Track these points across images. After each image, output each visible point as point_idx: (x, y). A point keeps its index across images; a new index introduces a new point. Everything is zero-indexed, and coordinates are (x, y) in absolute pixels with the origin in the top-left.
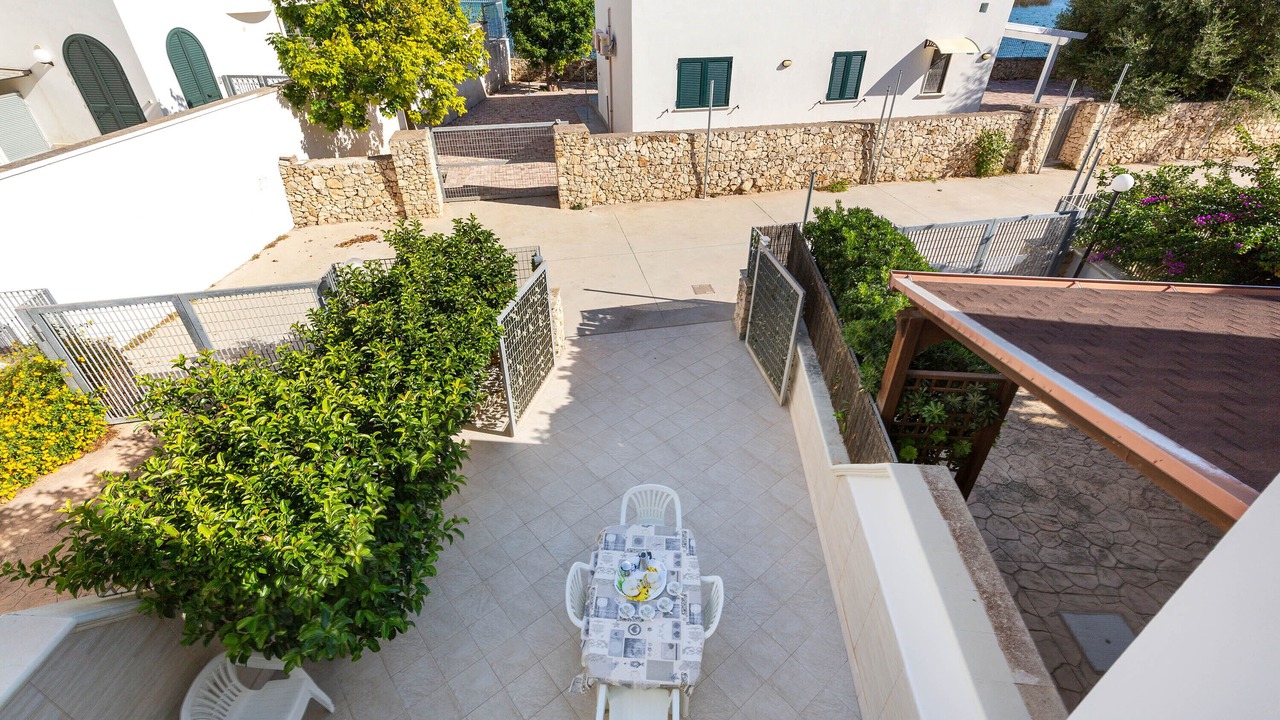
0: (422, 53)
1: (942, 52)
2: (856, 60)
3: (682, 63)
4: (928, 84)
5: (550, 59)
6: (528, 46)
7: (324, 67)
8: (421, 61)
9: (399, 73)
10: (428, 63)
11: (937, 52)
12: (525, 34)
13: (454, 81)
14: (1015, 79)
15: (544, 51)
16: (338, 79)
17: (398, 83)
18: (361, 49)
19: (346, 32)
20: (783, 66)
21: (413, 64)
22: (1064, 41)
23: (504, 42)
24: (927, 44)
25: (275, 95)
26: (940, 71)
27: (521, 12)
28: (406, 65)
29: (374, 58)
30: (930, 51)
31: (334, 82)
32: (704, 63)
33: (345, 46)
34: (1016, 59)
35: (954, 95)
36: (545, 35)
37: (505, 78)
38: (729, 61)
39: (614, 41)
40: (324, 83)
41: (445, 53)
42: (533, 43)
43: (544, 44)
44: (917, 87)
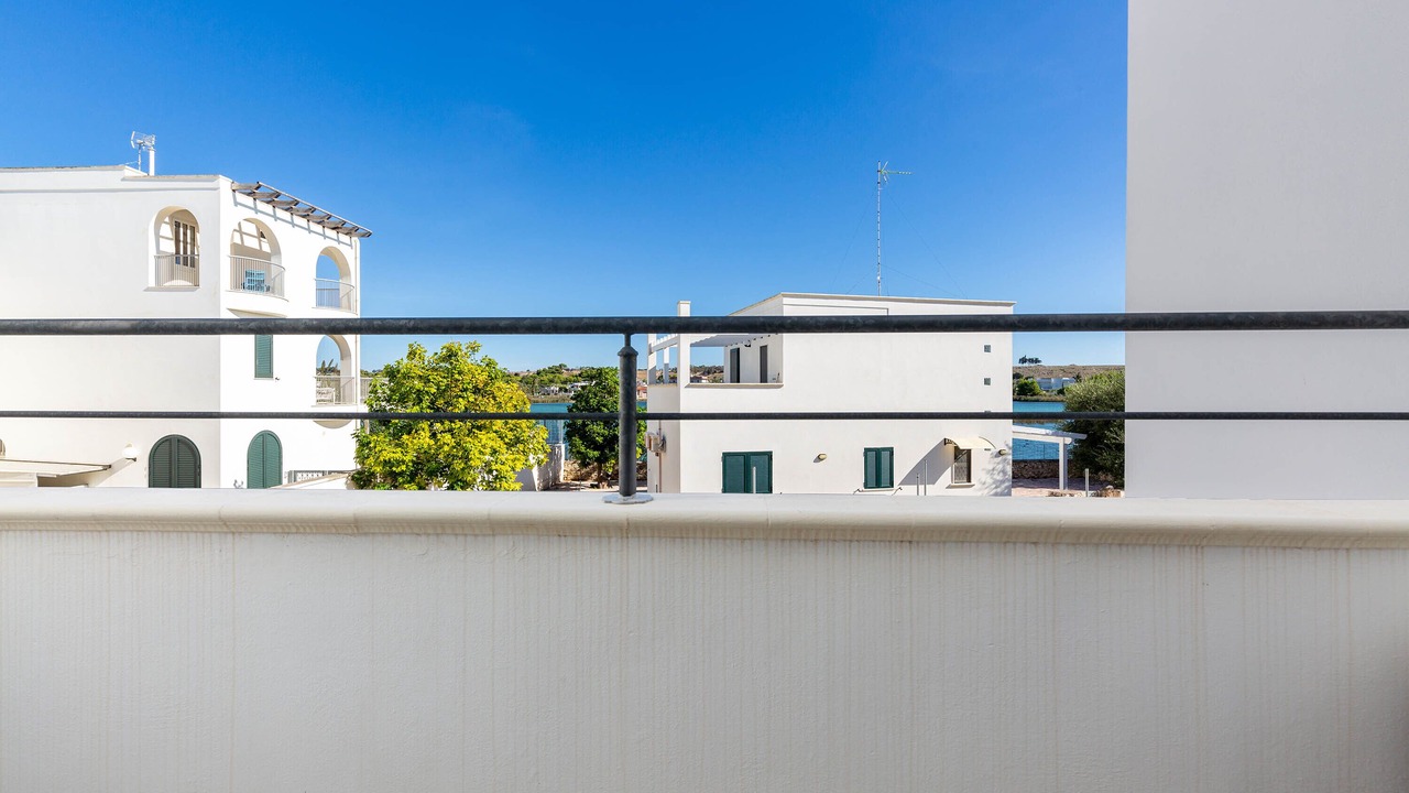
0: (491, 443)
1: (961, 448)
2: (885, 455)
3: (726, 456)
4: (957, 474)
5: (602, 460)
6: (583, 449)
7: (400, 454)
8: (488, 451)
9: (466, 459)
10: (494, 452)
11: (957, 448)
12: (581, 439)
13: (513, 469)
14: (1045, 477)
15: (597, 453)
16: (407, 466)
17: (463, 469)
18: (437, 441)
19: (427, 427)
20: (819, 459)
21: (481, 452)
22: (1069, 440)
23: (559, 447)
24: (946, 442)
25: (345, 480)
26: (965, 464)
27: (580, 422)
28: (474, 454)
29: (446, 448)
30: (950, 448)
31: (404, 468)
32: (747, 457)
33: (423, 439)
34: (1040, 461)
35: (984, 483)
36: (600, 439)
37: (556, 478)
38: (769, 455)
39: (664, 440)
40: (394, 469)
41: (510, 446)
42: (587, 447)
43: (596, 447)
44: (947, 476)
